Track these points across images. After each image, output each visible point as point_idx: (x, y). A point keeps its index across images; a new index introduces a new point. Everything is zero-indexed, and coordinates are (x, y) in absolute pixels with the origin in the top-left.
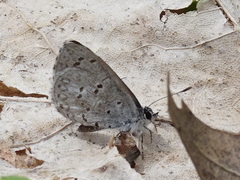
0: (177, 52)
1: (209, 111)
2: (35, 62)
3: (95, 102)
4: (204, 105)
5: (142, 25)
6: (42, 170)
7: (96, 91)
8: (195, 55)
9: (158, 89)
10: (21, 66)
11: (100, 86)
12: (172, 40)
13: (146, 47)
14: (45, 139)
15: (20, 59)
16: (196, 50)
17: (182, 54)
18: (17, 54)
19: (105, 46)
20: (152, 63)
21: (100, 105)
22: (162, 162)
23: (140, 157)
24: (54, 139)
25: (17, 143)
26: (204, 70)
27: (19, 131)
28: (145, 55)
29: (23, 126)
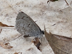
0: (52, 13)
1: (61, 30)
2: (11, 16)
3: (28, 29)
4: (60, 28)
5: (42, 5)
7: (28, 26)
8: (58, 14)
9: (47, 24)
10: (7, 17)
12: (51, 9)
13: (43, 11)
14: (14, 40)
15: (7, 15)
16: (58, 12)
17: (54, 13)
18: (6, 14)
19: (31, 11)
20: (45, 16)
21: (29, 30)
22: (47, 46)
23: (41, 45)
24: (16, 39)
25: (5, 41)
26: (60, 18)
27: (6, 37)
28: (43, 14)
29: (7, 36)
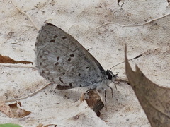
0: (131, 29)
1: (155, 73)
2: (23, 37)
4: (152, 68)
5: (104, 8)
6: (29, 119)
7: (69, 60)
8: (145, 30)
9: (117, 57)
10: (12, 40)
11: (72, 56)
12: (127, 19)
13: (107, 24)
14: (31, 96)
15: (11, 34)
16: (146, 27)
17: (135, 30)
18: (9, 31)
19: (76, 24)
20: (112, 37)
21: (73, 69)
22: (120, 112)
23: (104, 108)
24: (39, 95)
25: (10, 98)
26: (152, 42)
27: (12, 89)
28: (106, 30)
29: (14, 85)
